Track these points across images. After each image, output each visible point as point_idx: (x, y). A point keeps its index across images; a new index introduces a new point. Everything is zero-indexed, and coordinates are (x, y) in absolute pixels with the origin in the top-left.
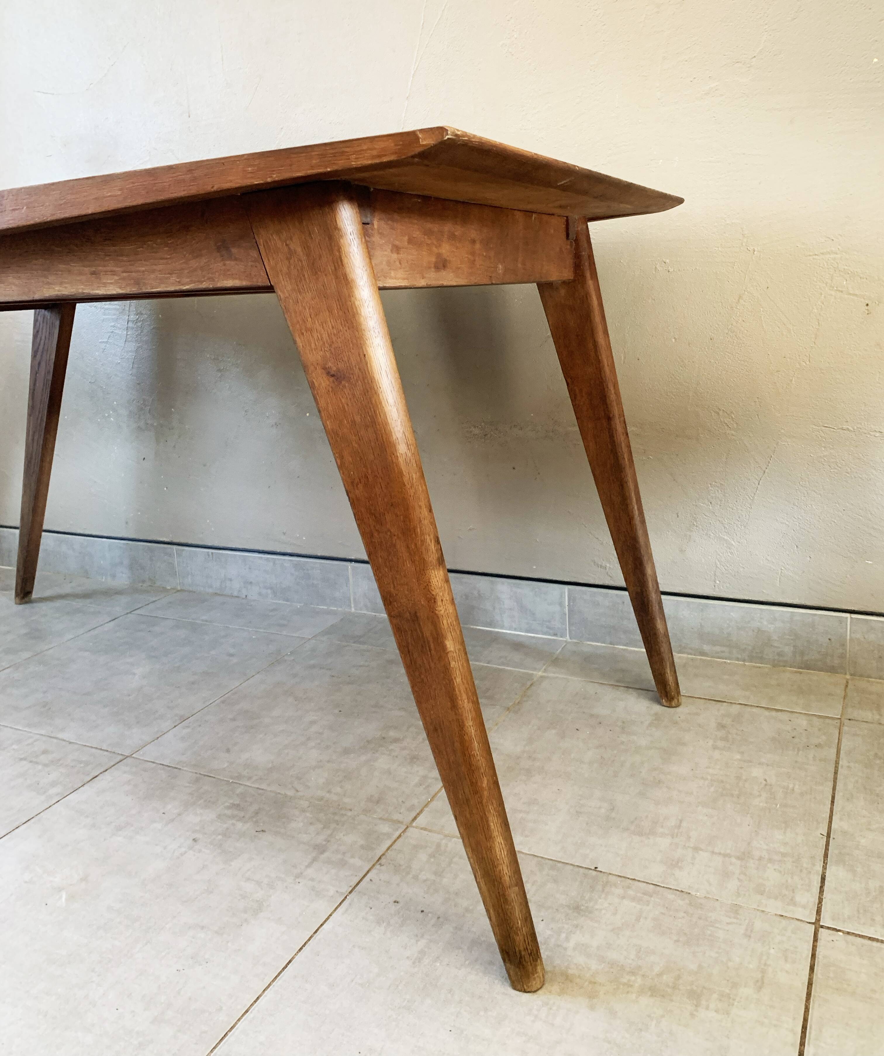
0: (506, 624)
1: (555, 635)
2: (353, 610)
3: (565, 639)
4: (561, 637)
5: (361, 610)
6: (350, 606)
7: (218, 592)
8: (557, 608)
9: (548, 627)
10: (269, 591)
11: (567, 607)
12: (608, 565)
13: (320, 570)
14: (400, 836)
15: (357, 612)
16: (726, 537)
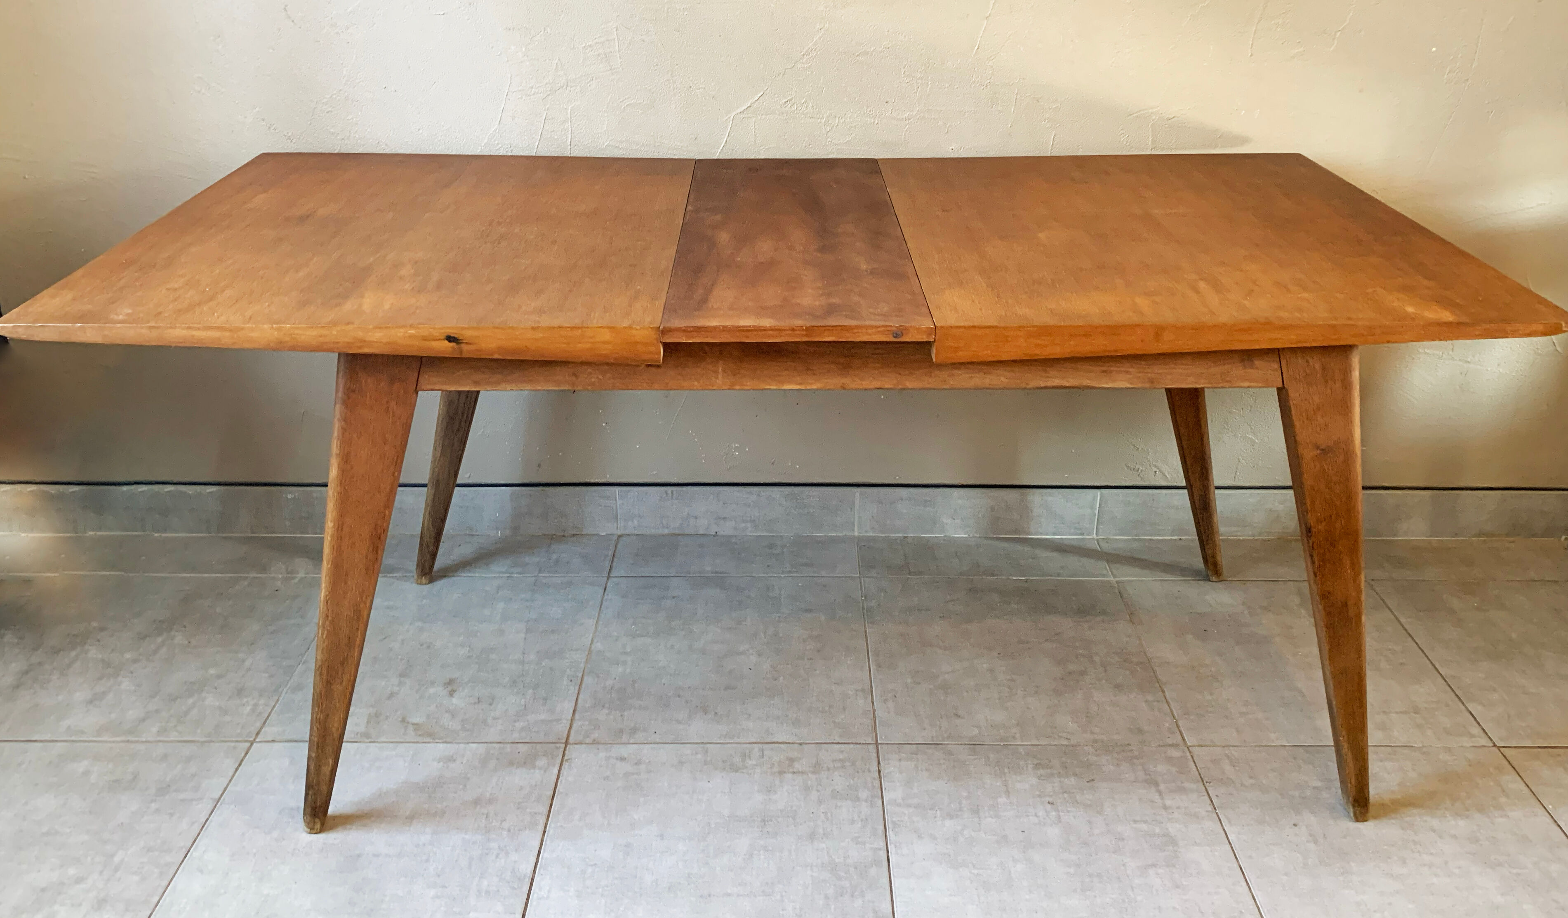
0: (1033, 531)
1: (1082, 534)
2: (856, 534)
3: (1091, 537)
4: (1088, 535)
5: (866, 532)
6: (853, 530)
7: (677, 532)
8: (1089, 510)
9: (1076, 528)
10: (749, 525)
11: (1098, 509)
12: (1141, 468)
13: (819, 497)
14: (1192, 757)
15: (861, 535)
16: (1250, 436)
